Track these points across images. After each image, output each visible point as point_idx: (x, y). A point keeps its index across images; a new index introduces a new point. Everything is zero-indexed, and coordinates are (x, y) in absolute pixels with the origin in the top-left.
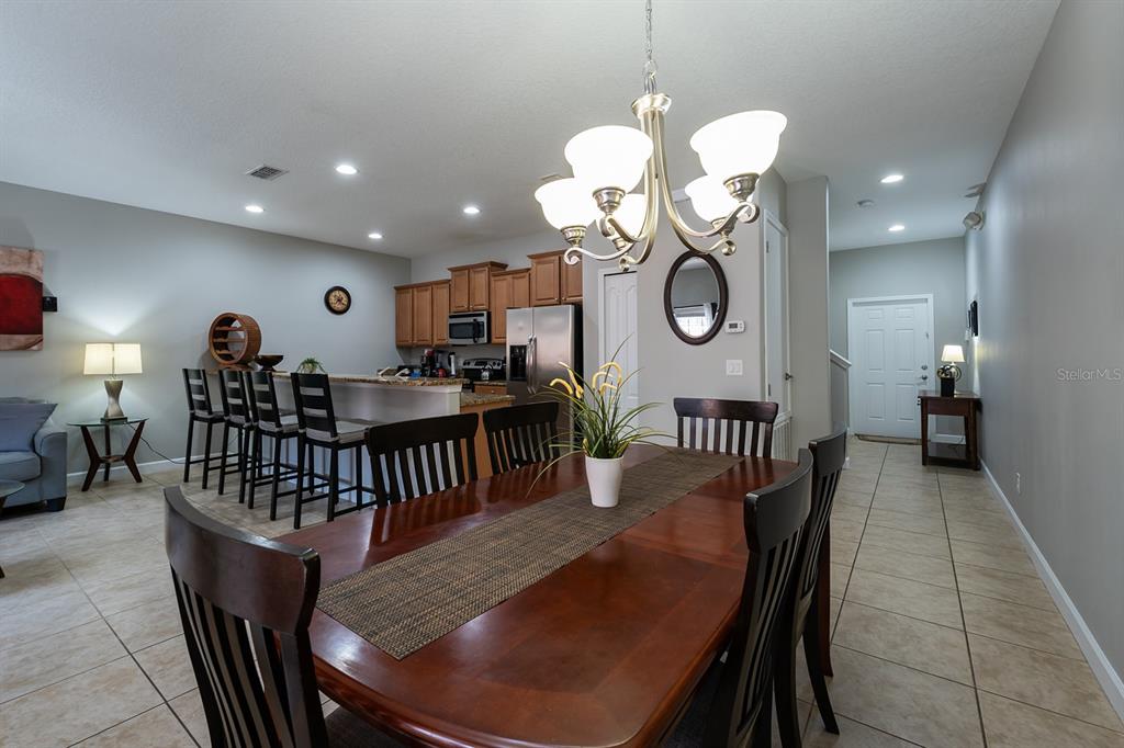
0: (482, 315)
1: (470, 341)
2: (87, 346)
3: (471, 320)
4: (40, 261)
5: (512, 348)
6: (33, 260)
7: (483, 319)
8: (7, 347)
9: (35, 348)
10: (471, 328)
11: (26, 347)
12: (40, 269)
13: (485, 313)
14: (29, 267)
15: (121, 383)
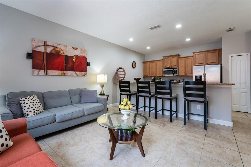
0: (176, 68)
1: (172, 75)
2: (97, 75)
3: (172, 69)
4: (87, 53)
5: (196, 77)
6: (86, 52)
7: (177, 69)
8: (81, 75)
9: (86, 75)
10: (172, 72)
11: (84, 75)
12: (87, 55)
13: (177, 68)
14: (85, 54)
15: (104, 85)
